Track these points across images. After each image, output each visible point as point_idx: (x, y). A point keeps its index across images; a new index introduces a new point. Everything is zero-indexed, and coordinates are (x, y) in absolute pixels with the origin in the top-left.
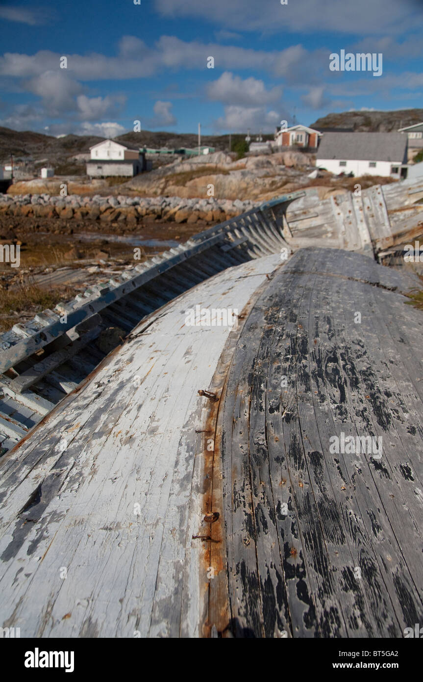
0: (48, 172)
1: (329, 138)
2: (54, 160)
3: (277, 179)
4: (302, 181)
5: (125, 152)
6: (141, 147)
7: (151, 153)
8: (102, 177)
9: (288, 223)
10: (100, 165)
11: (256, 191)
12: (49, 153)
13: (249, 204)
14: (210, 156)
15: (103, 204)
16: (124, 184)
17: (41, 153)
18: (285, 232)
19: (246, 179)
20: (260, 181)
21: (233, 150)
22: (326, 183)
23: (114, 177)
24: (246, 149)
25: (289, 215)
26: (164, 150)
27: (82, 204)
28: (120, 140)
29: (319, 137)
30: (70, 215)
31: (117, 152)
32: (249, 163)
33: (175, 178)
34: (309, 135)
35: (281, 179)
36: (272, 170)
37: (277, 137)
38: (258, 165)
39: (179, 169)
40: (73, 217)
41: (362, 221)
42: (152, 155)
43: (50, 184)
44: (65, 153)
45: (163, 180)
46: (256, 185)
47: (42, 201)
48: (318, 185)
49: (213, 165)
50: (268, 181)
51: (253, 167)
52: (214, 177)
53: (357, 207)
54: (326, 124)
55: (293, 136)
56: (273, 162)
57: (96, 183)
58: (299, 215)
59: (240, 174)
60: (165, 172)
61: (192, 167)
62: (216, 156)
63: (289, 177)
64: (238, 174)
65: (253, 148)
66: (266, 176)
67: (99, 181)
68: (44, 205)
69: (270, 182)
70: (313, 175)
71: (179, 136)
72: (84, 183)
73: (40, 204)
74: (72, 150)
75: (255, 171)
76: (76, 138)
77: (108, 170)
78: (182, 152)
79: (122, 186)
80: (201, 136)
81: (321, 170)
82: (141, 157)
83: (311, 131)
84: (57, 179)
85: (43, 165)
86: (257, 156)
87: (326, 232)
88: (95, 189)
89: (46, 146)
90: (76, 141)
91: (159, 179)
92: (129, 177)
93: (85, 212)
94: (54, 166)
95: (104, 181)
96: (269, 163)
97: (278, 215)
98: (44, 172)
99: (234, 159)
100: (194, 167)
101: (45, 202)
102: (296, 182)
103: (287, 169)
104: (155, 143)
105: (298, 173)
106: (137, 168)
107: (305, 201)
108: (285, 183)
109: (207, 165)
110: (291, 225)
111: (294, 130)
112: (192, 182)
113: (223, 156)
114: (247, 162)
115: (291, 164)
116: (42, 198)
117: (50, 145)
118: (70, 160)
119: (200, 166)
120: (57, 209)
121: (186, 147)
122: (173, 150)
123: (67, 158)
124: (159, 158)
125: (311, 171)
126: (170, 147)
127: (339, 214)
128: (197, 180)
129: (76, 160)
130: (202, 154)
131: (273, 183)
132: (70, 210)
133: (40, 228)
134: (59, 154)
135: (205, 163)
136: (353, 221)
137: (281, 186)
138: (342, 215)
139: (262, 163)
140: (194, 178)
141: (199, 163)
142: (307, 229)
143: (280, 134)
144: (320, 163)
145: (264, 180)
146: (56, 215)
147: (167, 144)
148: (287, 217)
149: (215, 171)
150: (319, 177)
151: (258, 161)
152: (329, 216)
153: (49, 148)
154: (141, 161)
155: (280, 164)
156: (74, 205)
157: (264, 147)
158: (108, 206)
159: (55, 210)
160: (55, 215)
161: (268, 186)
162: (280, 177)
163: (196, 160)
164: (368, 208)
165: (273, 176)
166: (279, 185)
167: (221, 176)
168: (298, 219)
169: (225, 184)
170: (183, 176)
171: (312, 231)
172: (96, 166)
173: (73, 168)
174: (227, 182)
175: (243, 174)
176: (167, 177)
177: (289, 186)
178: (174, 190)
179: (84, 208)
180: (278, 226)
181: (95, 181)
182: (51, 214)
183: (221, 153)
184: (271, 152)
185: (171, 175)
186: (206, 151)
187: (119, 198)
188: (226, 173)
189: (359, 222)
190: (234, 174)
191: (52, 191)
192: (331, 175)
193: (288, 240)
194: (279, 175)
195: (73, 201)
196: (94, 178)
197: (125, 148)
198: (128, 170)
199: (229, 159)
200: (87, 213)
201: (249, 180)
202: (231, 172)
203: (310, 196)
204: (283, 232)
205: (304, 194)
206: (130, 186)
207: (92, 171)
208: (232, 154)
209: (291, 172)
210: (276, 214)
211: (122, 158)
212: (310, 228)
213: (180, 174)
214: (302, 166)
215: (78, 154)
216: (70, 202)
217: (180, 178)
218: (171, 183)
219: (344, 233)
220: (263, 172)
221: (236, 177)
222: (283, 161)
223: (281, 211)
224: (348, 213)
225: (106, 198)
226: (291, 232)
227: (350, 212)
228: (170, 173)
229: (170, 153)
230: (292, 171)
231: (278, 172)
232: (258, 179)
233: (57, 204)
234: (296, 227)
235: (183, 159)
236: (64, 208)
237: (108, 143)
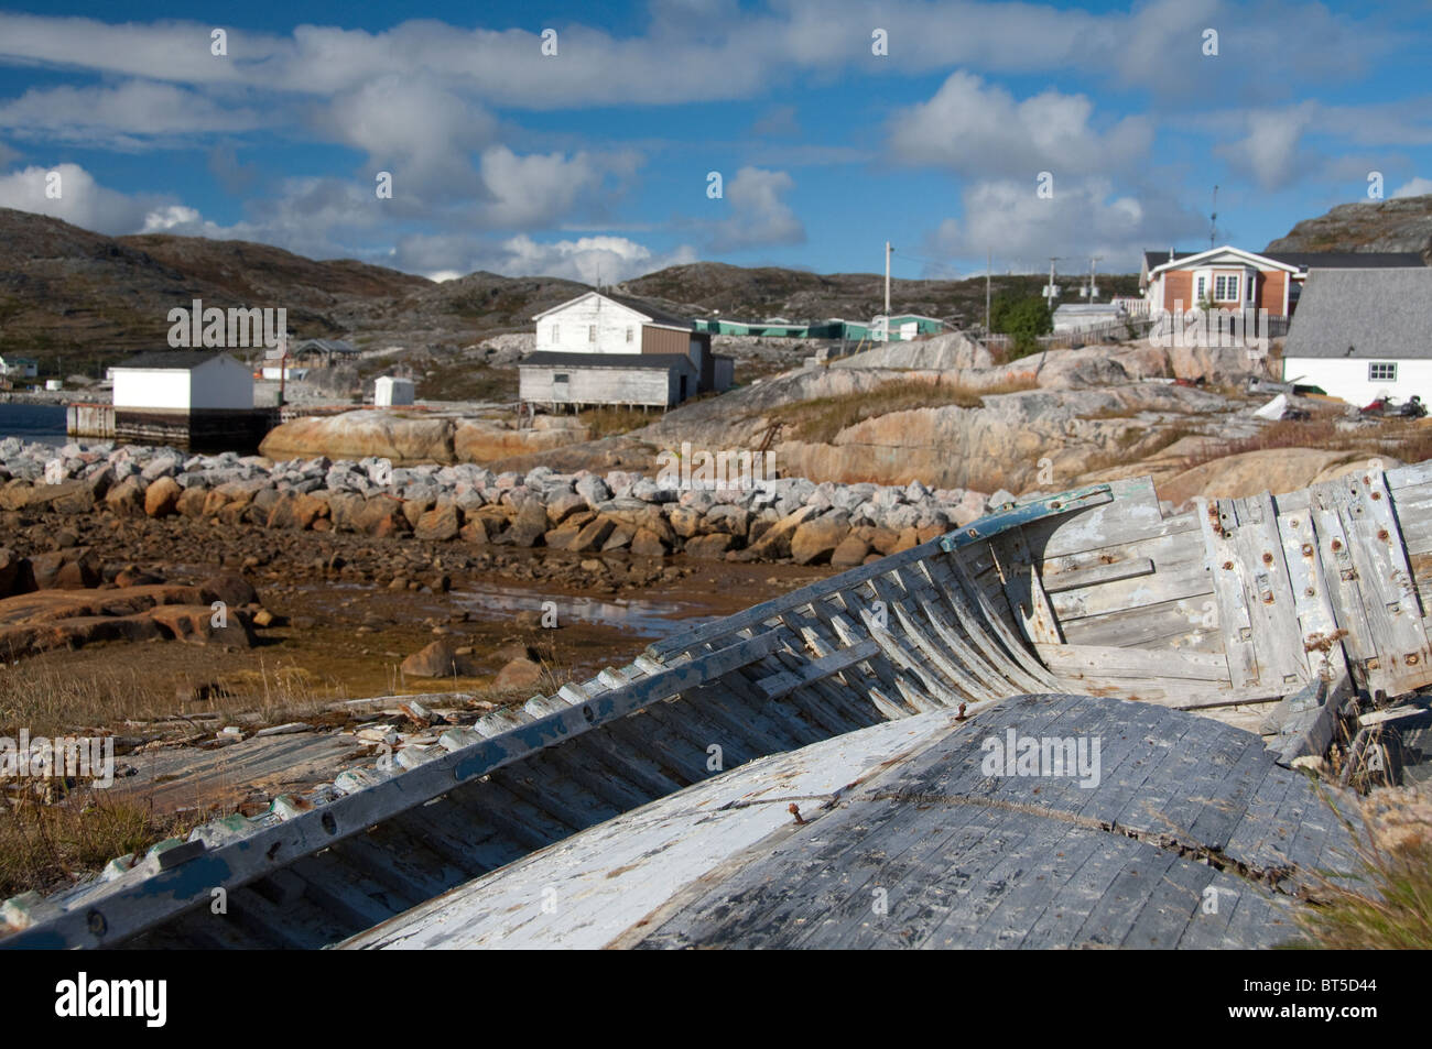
0: (397, 388)
1: (1327, 286)
2: (421, 351)
3: (1145, 421)
4: (1236, 428)
5: (645, 327)
6: (702, 315)
7: (732, 334)
8: (569, 409)
9: (1047, 595)
10: (561, 370)
11: (1071, 463)
12: (408, 328)
14: (919, 344)
15: (557, 495)
16: (638, 432)
17: (383, 328)
18: (1038, 625)
19: (1038, 421)
20: (1084, 429)
21: (997, 328)
22: (1316, 438)
23: (605, 407)
24: (1044, 325)
25: (1052, 566)
26: (776, 325)
27: (491, 494)
28: (634, 291)
29: (1292, 280)
30: (450, 527)
31: (622, 329)
32: (1052, 368)
33: (801, 416)
34: (1261, 278)
35: (1159, 422)
36: (1126, 391)
37: (1148, 285)
38: (1080, 378)
39: (813, 388)
40: (457, 536)
41: (1311, 593)
42: (734, 340)
43: (399, 427)
44: (457, 329)
45: (763, 423)
46: (1070, 441)
47: (360, 482)
48: (1288, 445)
49: (930, 376)
50: (1113, 429)
51: (1063, 382)
52: (930, 414)
53: (1292, 544)
55: (1202, 279)
56: (1134, 367)
57: (548, 427)
58: (1089, 566)
59: (1018, 405)
60: (769, 398)
61: (857, 381)
62: (941, 345)
63: (1187, 414)
64: (1011, 406)
65: (1067, 321)
66: (1107, 412)
67: (557, 420)
68: (368, 493)
69: (1121, 431)
70: (1274, 409)
71: (825, 282)
72: (508, 427)
73: (357, 491)
74: (483, 320)
75: (1069, 397)
76: (497, 284)
77: (588, 387)
78: (836, 332)
79: (627, 437)
80: (892, 281)
81: (1300, 390)
82: (697, 346)
83: (1267, 266)
84: (425, 410)
85: (385, 367)
86: (1078, 346)
87: (1185, 628)
88: (543, 444)
89: (400, 306)
90: (495, 292)
91: (750, 417)
92: (656, 410)
93: (497, 519)
94: (419, 368)
95: (573, 421)
96: (1116, 368)
97: (1014, 566)
98: (384, 389)
99: (1000, 358)
100: (867, 383)
101: (371, 484)
102: (1212, 434)
103: (1178, 389)
104: (748, 302)
105: (1219, 402)
106: (684, 379)
107: (1107, 519)
108: (1174, 436)
109: (908, 376)
110: (1057, 600)
111: (1207, 262)
112: (857, 428)
113: (965, 346)
114: (1042, 366)
115: (1196, 374)
116: (363, 472)
117: (414, 302)
118: (472, 352)
119: (885, 376)
120: (408, 507)
121: (849, 315)
122: (804, 327)
123: (462, 345)
124: (760, 349)
125: (1265, 398)
126: (797, 316)
127: (1228, 566)
128: (872, 422)
129: (492, 351)
130: (895, 339)
131: (1131, 435)
132: (451, 511)
133: (344, 570)
134: (438, 331)
135: (904, 370)
136: (1281, 592)
137: (1160, 446)
138: (1238, 568)
139: (1095, 371)
140: (865, 419)
141: (882, 369)
142: (1117, 616)
143: (1157, 276)
144: (1297, 370)
145: (1098, 426)
146: (403, 526)
147: (787, 306)
148: (1047, 572)
149: (933, 394)
150: (1293, 415)
151: (1081, 362)
152: (1193, 572)
153: (410, 314)
154: (697, 361)
155: (1158, 374)
156: (464, 497)
157: (1105, 316)
158: (573, 502)
159: (400, 512)
160: (400, 529)
161: (1111, 446)
162: (1154, 417)
163: (872, 358)
164: (1337, 545)
165: (1132, 413)
166: (1151, 441)
167: (953, 409)
168: (1084, 579)
169: (966, 439)
170: (828, 410)
171: (1134, 624)
172: (551, 373)
173: (480, 376)
174: (973, 432)
175: (1028, 405)
176: (776, 412)
177: (1186, 446)
178: (796, 453)
179: (498, 508)
180: (1014, 606)
181: (543, 420)
182: (387, 523)
183: (957, 335)
184: (1126, 335)
185: (787, 407)
186: (908, 330)
187: (612, 478)
188: (971, 401)
189: (1301, 596)
190: (997, 406)
191: (404, 448)
192: (1340, 411)
193: (1046, 653)
194: (1152, 410)
195: (460, 484)
196: (542, 411)
197: (648, 320)
198: (654, 387)
199: (982, 355)
200: (506, 524)
201: (1048, 426)
202: (986, 399)
203: (1127, 505)
204: (1029, 625)
205: (1104, 497)
206: (654, 441)
207: (536, 386)
208: (995, 339)
209: (1195, 401)
210: (1006, 563)
211: (635, 348)
212: (1127, 613)
213: (818, 403)
214: (1236, 379)
215: (499, 334)
216: (453, 486)
217: (816, 415)
218: (787, 431)
219: (1246, 633)
220: (1095, 398)
221: (1003, 416)
222: (1168, 362)
223: (1025, 552)
224: (1260, 562)
225: (569, 478)
226: (1058, 623)
227: (1268, 558)
228: (784, 400)
229: (794, 334)
230: (1199, 396)
231: (1148, 399)
232: (1077, 422)
233: (408, 493)
234: (1076, 609)
235: (831, 355)
236: (431, 507)
237: (592, 300)
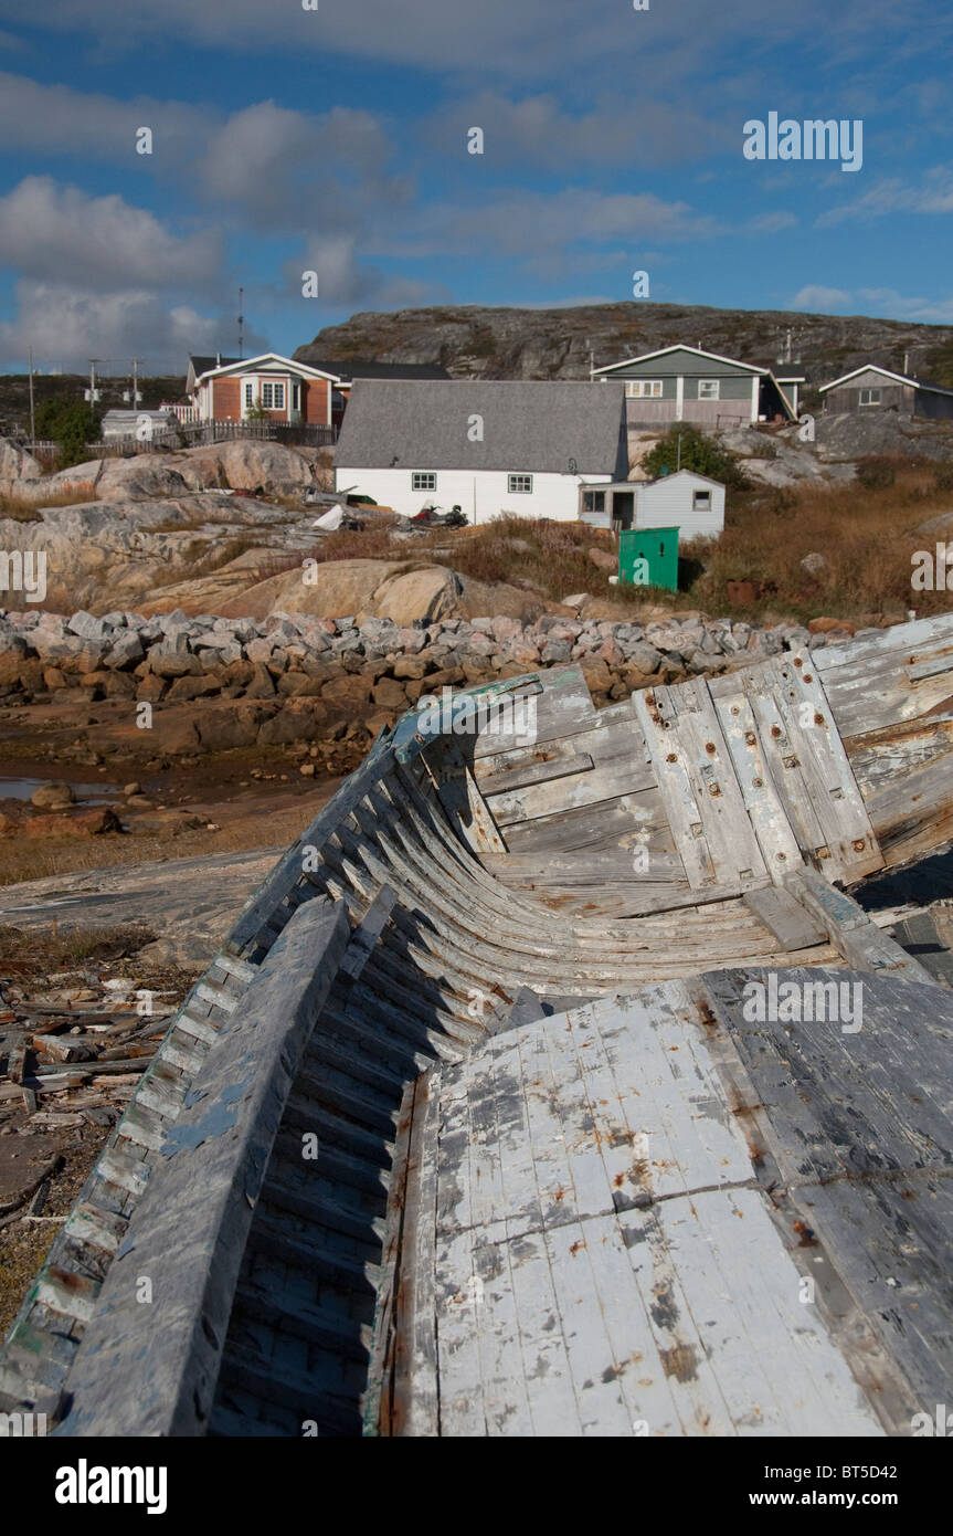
1: (371, 395)
3: (209, 533)
4: (295, 539)
11: (138, 578)
18: (480, 832)
19: (101, 535)
20: (148, 543)
21: (43, 435)
22: (376, 548)
24: (94, 433)
29: (335, 391)
32: (112, 478)
34: (305, 385)
35: (223, 534)
36: (188, 503)
37: (196, 392)
38: (140, 488)
46: (136, 556)
48: (351, 556)
50: (178, 542)
51: (122, 493)
54: (347, 346)
55: (249, 386)
56: (190, 477)
59: (77, 518)
63: (250, 526)
64: (71, 519)
65: (116, 427)
66: (171, 525)
69: (186, 544)
70: (331, 519)
75: (131, 510)
81: (353, 500)
83: (310, 374)
86: (131, 454)
96: (176, 478)
99: (49, 467)
102: (276, 546)
103: (239, 500)
105: (279, 513)
108: (239, 549)
110: (494, 803)
111: (253, 369)
113: (10, 453)
114: (99, 476)
115: (250, 485)
125: (322, 508)
131: (197, 548)
137: (227, 558)
139: (155, 482)
143: (205, 382)
144: (349, 479)
145: (163, 539)
150: (351, 525)
151: (140, 472)
155: (212, 485)
157: (153, 423)
161: (177, 559)
162: (218, 529)
165: (195, 526)
166: (217, 553)
167: (9, 523)
175: (88, 519)
177: (251, 558)
184: (178, 444)
188: (28, 514)
190: (54, 518)
192: (391, 521)
194: (215, 522)
199: (30, 465)
201: (110, 539)
202: (44, 512)
204: (469, 833)
208: (43, 447)
209: (256, 512)
214: (288, 488)
220: (158, 510)
221: (63, 530)
222: (222, 471)
226: (498, 829)
230: (259, 507)
231: (210, 511)
232: (141, 535)
234: (514, 813)
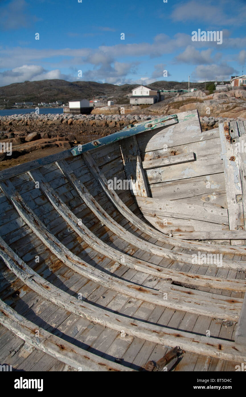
0: (111, 103)
2: (117, 97)
3: (230, 105)
5: (150, 91)
6: (161, 89)
7: (165, 92)
8: (138, 105)
10: (136, 99)
11: (218, 112)
12: (115, 93)
13: (212, 119)
14: (194, 92)
15: (131, 119)
16: (147, 108)
17: (111, 93)
19: (213, 105)
20: (220, 106)
21: (207, 89)
23: (144, 104)
24: (214, 89)
26: (172, 90)
27: (121, 119)
28: (150, 86)
30: (114, 125)
31: (146, 92)
32: (215, 96)
33: (174, 104)
36: (228, 100)
37: (232, 82)
38: (220, 97)
39: (176, 100)
40: (115, 126)
43: (111, 109)
44: (122, 93)
45: (167, 106)
46: (218, 108)
47: (100, 118)
49: (195, 97)
51: (217, 98)
52: (195, 104)
55: (240, 81)
56: (229, 96)
57: (134, 108)
59: (209, 102)
60: (169, 102)
61: (183, 99)
62: (197, 93)
63: (237, 103)
64: (208, 102)
65: (218, 88)
66: (224, 103)
67: (136, 107)
68: (101, 120)
69: (226, 106)
71: (180, 83)
72: (128, 108)
74: (127, 92)
75: (218, 101)
76: (129, 86)
77: (141, 101)
78: (181, 91)
79: (145, 109)
80: (190, 83)
82: (158, 94)
84: (115, 106)
85: (110, 100)
86: (220, 92)
88: (134, 111)
89: (114, 90)
90: (128, 87)
91: (165, 105)
92: (151, 104)
94: (117, 100)
95: (138, 107)
96: (226, 96)
98: (109, 103)
99: (207, 94)
100: (185, 99)
101: (102, 118)
102: (241, 106)
103: (236, 99)
104: (168, 87)
105: (242, 101)
106: (156, 99)
108: (235, 107)
111: (241, 78)
112: (183, 106)
113: (201, 92)
114: (213, 95)
115: (239, 96)
116: (101, 116)
118: (125, 96)
119: (188, 98)
120: (107, 122)
121: (184, 89)
122: (177, 90)
123: (123, 96)
124: (170, 94)
126: (176, 89)
128: (185, 105)
129: (128, 96)
130: (190, 92)
131: (228, 107)
133: (96, 133)
134: (120, 93)
135: (191, 96)
137: (232, 109)
139: (222, 96)
140: (184, 105)
141: (187, 96)
143: (233, 80)
145: (222, 105)
146: (107, 125)
147: (174, 87)
149: (195, 100)
151: (220, 95)
154: (158, 96)
155: (232, 97)
157: (225, 87)
158: (134, 120)
159: (106, 123)
160: (106, 125)
161: (224, 109)
162: (232, 104)
163: (186, 95)
165: (228, 103)
167: (199, 103)
169: (201, 108)
170: (178, 104)
172: (135, 99)
173: (126, 100)
174: (202, 107)
175: (211, 102)
176: (170, 104)
177: (237, 108)
178: (173, 111)
179: (122, 121)
181: (134, 107)
182: (104, 125)
183: (200, 91)
184: (228, 90)
185: (171, 103)
186: (192, 90)
187: (140, 116)
188: (202, 102)
190: (206, 102)
196: (134, 105)
197: (150, 90)
198: (151, 101)
199: (204, 94)
201: (214, 105)
202: (204, 101)
206: (150, 110)
207: (132, 101)
208: (206, 91)
211: (148, 95)
213: (177, 102)
214: (245, 97)
215: (129, 93)
216: (115, 118)
217: (176, 104)
218: (171, 107)
220: (222, 101)
221: (207, 104)
222: (234, 94)
225: (133, 116)
228: (171, 102)
229: (175, 92)
230: (239, 100)
231: (231, 101)
232: (219, 105)
233: (108, 119)
235: (180, 95)
236: (111, 122)
237: (141, 87)
